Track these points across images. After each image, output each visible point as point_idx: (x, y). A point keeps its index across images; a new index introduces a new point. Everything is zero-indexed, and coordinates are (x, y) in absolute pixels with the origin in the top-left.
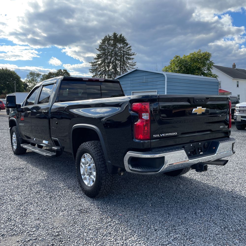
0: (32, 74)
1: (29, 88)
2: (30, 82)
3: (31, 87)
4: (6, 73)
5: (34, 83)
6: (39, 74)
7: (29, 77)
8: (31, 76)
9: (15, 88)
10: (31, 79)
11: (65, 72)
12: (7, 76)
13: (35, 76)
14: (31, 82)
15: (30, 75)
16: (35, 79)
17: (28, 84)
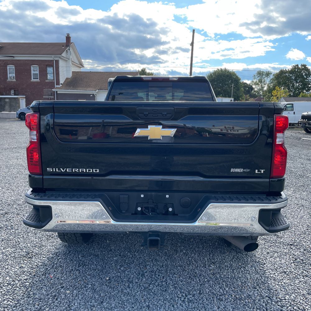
0: (260, 74)
1: (255, 91)
2: (256, 85)
3: (257, 90)
4: (225, 74)
5: (262, 85)
6: (269, 74)
7: (256, 77)
8: (259, 76)
9: (232, 93)
10: (258, 80)
11: (303, 67)
12: (225, 78)
13: (264, 76)
14: (258, 84)
15: (257, 75)
16: (263, 80)
17: (254, 86)
